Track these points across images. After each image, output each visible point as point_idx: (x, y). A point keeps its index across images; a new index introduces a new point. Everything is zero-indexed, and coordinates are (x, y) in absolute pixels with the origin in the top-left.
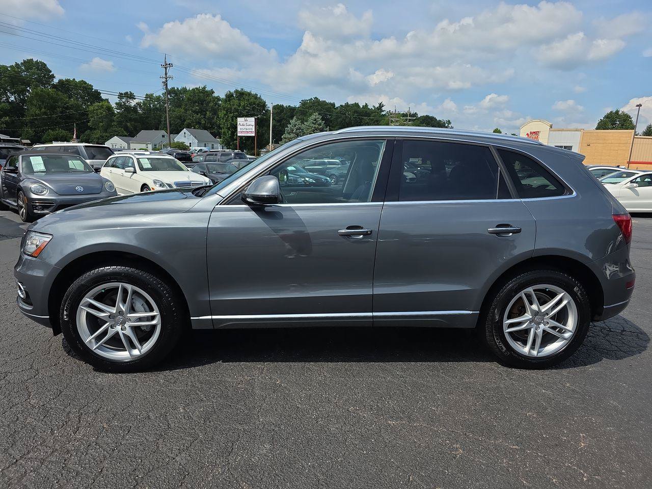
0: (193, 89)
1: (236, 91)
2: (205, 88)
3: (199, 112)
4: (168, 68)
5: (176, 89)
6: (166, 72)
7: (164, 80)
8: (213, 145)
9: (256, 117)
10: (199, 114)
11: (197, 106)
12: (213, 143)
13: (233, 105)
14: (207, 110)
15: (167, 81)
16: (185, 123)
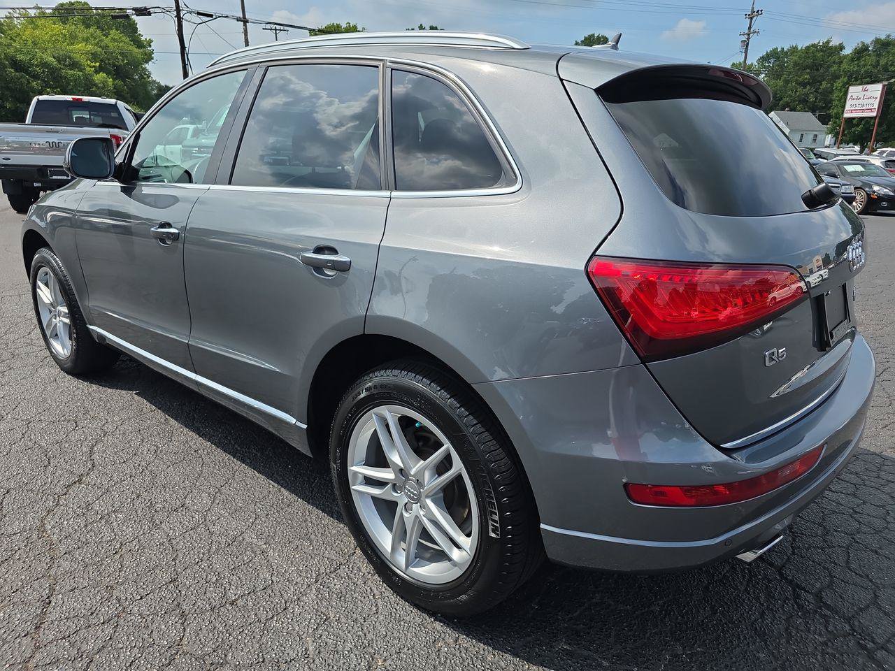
0: (808, 48)
1: (877, 41)
2: (828, 42)
3: (809, 83)
4: (754, 19)
5: (779, 50)
6: (750, 25)
7: (744, 38)
8: (816, 136)
9: (886, 83)
10: (808, 87)
11: (808, 74)
12: (816, 133)
13: (864, 66)
14: (824, 80)
15: (748, 39)
16: (781, 102)
